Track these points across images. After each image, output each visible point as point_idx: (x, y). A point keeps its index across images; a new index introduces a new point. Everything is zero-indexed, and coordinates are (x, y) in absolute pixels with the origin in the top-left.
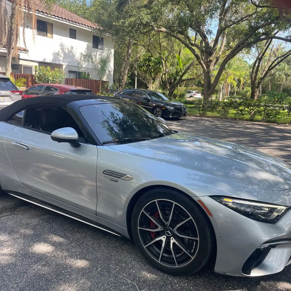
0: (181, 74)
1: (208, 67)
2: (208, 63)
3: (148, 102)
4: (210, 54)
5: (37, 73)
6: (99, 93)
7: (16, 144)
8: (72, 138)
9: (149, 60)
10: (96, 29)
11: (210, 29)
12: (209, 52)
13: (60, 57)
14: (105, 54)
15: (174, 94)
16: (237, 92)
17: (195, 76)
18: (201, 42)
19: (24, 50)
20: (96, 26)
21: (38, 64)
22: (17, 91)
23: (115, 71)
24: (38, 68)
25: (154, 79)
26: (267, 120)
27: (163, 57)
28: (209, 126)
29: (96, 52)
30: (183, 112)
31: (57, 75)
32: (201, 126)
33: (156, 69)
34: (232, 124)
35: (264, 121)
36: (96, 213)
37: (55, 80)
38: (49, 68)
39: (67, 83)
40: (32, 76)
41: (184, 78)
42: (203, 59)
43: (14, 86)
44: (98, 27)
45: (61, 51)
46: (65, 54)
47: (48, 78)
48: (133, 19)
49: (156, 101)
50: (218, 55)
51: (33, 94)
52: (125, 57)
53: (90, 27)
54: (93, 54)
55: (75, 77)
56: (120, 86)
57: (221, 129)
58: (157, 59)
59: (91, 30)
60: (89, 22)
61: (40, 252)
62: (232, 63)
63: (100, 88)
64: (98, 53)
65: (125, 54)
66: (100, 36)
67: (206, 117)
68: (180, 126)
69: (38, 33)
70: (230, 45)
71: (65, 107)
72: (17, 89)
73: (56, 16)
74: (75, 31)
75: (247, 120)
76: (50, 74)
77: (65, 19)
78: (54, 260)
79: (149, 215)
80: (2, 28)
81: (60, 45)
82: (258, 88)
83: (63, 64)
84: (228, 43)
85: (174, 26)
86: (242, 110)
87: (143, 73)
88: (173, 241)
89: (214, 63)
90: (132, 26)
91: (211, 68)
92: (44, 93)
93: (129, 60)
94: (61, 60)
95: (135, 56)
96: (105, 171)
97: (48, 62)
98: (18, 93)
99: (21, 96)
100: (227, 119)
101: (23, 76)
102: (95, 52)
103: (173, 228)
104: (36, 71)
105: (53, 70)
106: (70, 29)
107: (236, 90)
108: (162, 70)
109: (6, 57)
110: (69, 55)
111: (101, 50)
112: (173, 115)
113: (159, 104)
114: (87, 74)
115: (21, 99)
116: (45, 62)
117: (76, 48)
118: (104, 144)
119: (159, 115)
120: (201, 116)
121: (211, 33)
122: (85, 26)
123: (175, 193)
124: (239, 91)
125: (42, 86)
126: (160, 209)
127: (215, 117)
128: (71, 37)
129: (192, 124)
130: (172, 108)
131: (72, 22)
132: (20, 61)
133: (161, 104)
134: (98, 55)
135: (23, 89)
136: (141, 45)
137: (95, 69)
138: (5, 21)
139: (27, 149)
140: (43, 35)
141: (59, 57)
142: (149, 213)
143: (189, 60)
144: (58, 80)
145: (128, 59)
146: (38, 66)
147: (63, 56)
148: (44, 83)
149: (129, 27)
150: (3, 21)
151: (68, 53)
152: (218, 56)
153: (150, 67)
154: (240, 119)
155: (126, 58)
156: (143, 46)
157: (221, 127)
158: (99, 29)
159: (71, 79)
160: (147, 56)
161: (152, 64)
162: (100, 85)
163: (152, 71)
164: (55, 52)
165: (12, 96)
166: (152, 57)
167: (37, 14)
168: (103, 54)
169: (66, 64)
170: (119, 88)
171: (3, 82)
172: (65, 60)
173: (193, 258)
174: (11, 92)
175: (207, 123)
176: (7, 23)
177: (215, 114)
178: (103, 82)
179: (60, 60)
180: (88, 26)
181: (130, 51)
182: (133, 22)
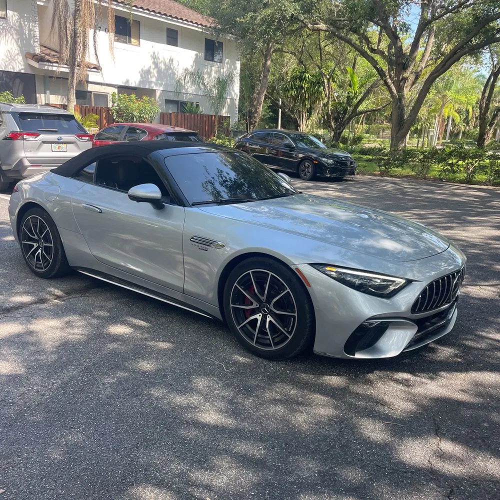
0: (355, 101)
1: (400, 89)
2: (400, 82)
3: (290, 151)
4: (405, 67)
5: (116, 104)
6: (214, 136)
7: (86, 205)
8: (153, 197)
9: (301, 79)
10: (210, 27)
11: (407, 23)
12: (402, 63)
13: (151, 77)
14: (225, 70)
15: (344, 137)
16: (464, 133)
17: (381, 105)
18: (390, 47)
19: (94, 68)
20: (210, 22)
21: (117, 89)
22: (86, 135)
23: (242, 98)
24: (117, 96)
25: (310, 112)
26: (495, 181)
27: (325, 73)
28: (389, 191)
29: (211, 67)
30: (349, 168)
31: (147, 108)
32: (377, 191)
33: (313, 94)
34: (432, 188)
35: (490, 183)
36: (184, 292)
37: (143, 116)
38: (133, 96)
39: (162, 121)
40: (108, 110)
41: (361, 108)
42: (392, 76)
43: (80, 127)
44: (213, 25)
45: (153, 66)
46: (159, 72)
47: (132, 113)
48: (269, 11)
49: (304, 149)
50: (419, 69)
51: (108, 138)
52: (260, 72)
53: (201, 25)
54: (206, 70)
55: (176, 111)
56: (251, 123)
57: (408, 195)
58: (316, 77)
59: (201, 30)
60: (200, 16)
61: (116, 333)
62: (453, 81)
63: (216, 128)
64: (213, 68)
65: (260, 68)
66: (217, 39)
67: (392, 176)
68: (341, 191)
69: (116, 38)
70: (442, 50)
71: (146, 158)
72: (85, 131)
73: (145, 8)
74: (176, 32)
75: (461, 182)
76: (135, 105)
77: (159, 13)
78: (132, 341)
79: (244, 289)
80: (62, 34)
81: (151, 56)
82: (491, 125)
83: (157, 89)
84: (439, 47)
85: (341, 20)
86: (452, 164)
87: (290, 102)
88: (269, 318)
89: (411, 83)
90: (268, 22)
91: (406, 91)
92: (125, 138)
93: (267, 80)
94: (154, 82)
95: (279, 71)
96: (192, 238)
97: (133, 85)
98: (87, 138)
99: (90, 143)
100: (425, 179)
101: (95, 111)
102: (209, 67)
103: (269, 304)
104: (113, 102)
105: (140, 100)
106: (168, 29)
107: (463, 129)
108: (323, 95)
109: (68, 79)
110: (166, 72)
111: (218, 64)
112: (331, 172)
113: (310, 154)
114: (194, 105)
115: (91, 148)
116: (127, 86)
117: (178, 62)
118: (194, 205)
119: (309, 172)
120: (382, 174)
121: (408, 28)
122: (191, 24)
123: (271, 261)
124: (468, 131)
125: (123, 127)
126: (255, 282)
127: (406, 177)
128: (169, 43)
129: (362, 187)
130: (331, 161)
131: (170, 18)
132: (89, 84)
133: (313, 155)
134: (213, 72)
135: (94, 131)
136: (288, 52)
137: (208, 95)
138: (66, 22)
139: (100, 212)
140: (124, 42)
141: (149, 76)
142: (243, 287)
143: (370, 76)
144: (147, 116)
145: (265, 76)
146: (117, 93)
147: (156, 75)
148: (126, 121)
149: (263, 25)
150: (63, 21)
151: (164, 70)
152: (419, 71)
153: (303, 91)
154: (449, 180)
155: (262, 76)
156: (292, 53)
157: (409, 193)
158: (215, 28)
159: (168, 114)
160: (297, 71)
161: (306, 86)
162: (216, 123)
163: (307, 97)
164: (144, 70)
165: (78, 142)
166: (307, 72)
167: (115, 7)
168: (222, 71)
169: (161, 88)
170: (250, 128)
171: (66, 120)
172: (160, 82)
173: (290, 337)
174: (77, 136)
175: (389, 187)
176: (68, 25)
177: (407, 171)
178: (222, 118)
179: (151, 82)
180: (196, 23)
181: (269, 63)
182: (268, 16)
